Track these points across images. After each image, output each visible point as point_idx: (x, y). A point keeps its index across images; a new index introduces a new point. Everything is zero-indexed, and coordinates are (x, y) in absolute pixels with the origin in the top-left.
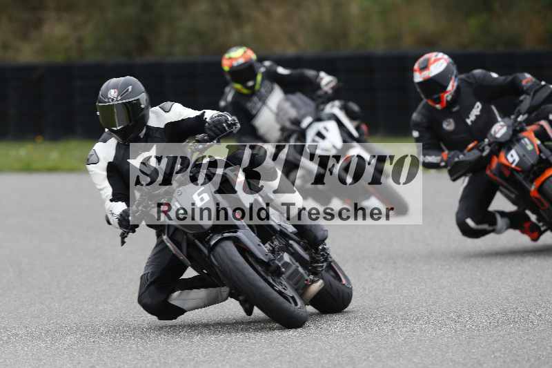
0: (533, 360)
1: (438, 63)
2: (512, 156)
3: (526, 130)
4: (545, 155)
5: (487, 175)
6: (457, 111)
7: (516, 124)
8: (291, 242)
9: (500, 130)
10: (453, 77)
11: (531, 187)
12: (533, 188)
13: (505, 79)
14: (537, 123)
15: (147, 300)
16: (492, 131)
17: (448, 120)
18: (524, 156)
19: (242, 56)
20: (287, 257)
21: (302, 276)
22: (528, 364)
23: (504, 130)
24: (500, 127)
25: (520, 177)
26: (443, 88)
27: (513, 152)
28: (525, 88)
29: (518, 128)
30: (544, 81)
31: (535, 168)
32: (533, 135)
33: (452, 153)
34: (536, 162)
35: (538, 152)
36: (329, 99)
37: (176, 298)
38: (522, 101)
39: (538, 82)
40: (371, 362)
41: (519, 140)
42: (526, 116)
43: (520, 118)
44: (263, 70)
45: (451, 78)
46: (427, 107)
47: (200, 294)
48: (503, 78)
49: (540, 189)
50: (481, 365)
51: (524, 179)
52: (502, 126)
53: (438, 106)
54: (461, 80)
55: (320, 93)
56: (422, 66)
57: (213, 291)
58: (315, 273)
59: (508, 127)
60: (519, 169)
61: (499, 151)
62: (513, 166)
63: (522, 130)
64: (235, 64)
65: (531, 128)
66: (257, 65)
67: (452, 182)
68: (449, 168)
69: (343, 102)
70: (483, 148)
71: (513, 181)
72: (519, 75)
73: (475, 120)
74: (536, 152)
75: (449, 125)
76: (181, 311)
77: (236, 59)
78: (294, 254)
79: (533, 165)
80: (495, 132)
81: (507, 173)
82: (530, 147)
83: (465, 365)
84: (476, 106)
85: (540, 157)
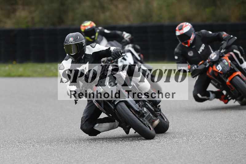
0: (233, 161)
1: (187, 27)
2: (219, 67)
3: (224, 56)
4: (232, 67)
5: (207, 75)
6: (194, 48)
7: (220, 54)
8: (147, 103)
9: (214, 56)
10: (193, 33)
11: (227, 81)
12: (228, 81)
13: (215, 34)
14: (229, 53)
15: (85, 128)
16: (210, 57)
17: (190, 52)
18: (224, 67)
19: (89, 25)
20: (145, 109)
21: (151, 118)
22: (232, 162)
23: (215, 56)
24: (213, 55)
25: (222, 76)
26: (189, 38)
27: (219, 65)
28: (224, 38)
29: (221, 55)
30: (232, 35)
31: (229, 73)
32: (228, 58)
33: (192, 66)
34: (229, 70)
35: (230, 66)
36: (127, 43)
37: (97, 127)
38: (223, 44)
39: (230, 36)
40: (161, 161)
41: (222, 60)
42: (225, 50)
43: (222, 51)
44: (98, 31)
45: (192, 34)
46: (181, 46)
47: (107, 125)
48: (214, 34)
49: (231, 81)
50: (210, 163)
51: (224, 77)
52: (214, 54)
53: (187, 46)
54: (196, 34)
55: (124, 41)
56: (180, 28)
57: (112, 124)
58: (156, 116)
59: (217, 55)
60: (222, 73)
61: (213, 65)
62: (219, 71)
63: (223, 56)
64: (86, 28)
65: (227, 55)
66: (96, 29)
67: (192, 78)
68: (191, 72)
69: (133, 45)
70: (206, 64)
71: (219, 78)
72: (221, 33)
73: (202, 51)
74: (229, 66)
75: (191, 54)
76: (99, 132)
77: (87, 26)
78: (148, 108)
79: (228, 71)
80: (211, 57)
81: (216, 75)
82: (226, 64)
83: (204, 163)
84: (202, 46)
85: (231, 68)
